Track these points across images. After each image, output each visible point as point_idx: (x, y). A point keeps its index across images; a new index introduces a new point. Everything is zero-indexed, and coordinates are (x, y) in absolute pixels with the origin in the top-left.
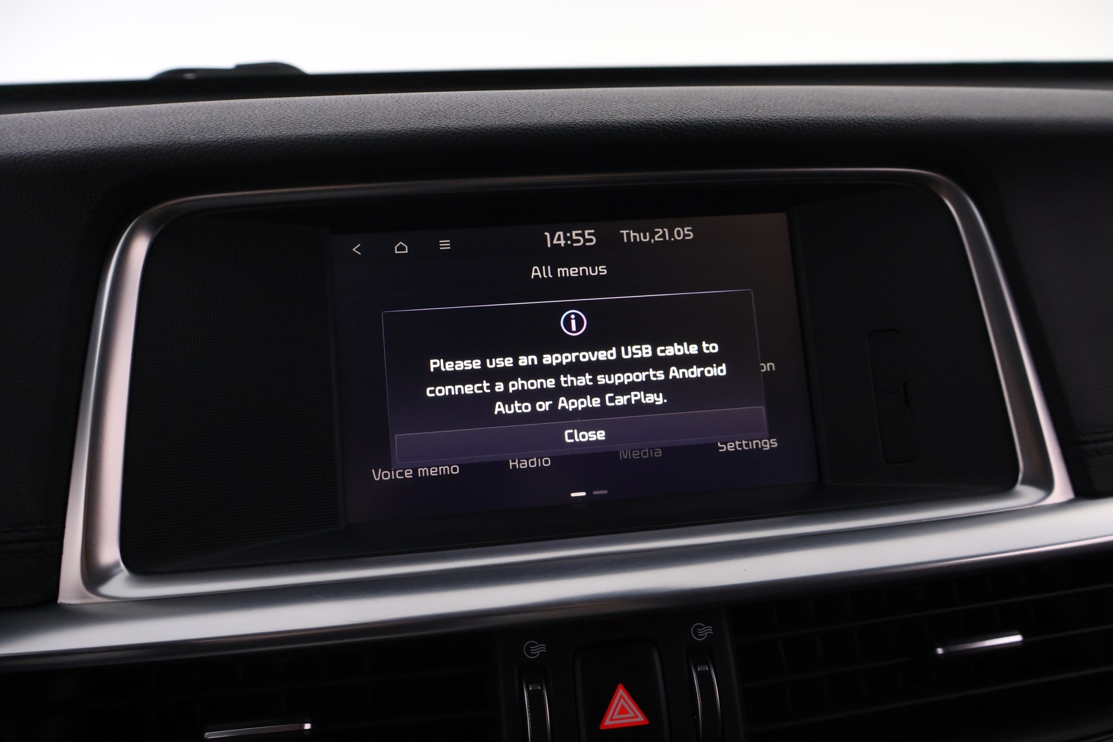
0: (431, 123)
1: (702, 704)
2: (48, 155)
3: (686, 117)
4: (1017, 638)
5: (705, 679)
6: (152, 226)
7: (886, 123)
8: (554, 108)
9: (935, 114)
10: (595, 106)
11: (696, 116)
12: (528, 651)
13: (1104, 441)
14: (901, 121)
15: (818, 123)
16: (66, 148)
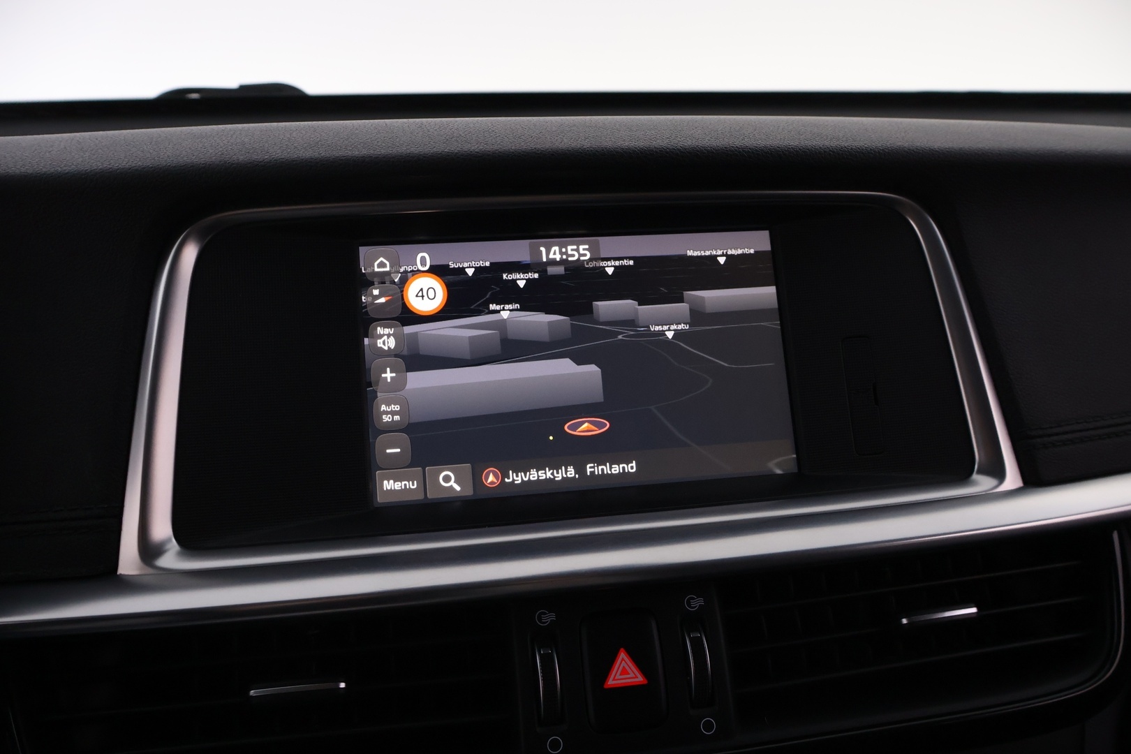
0: (454, 147)
1: (695, 666)
2: (111, 172)
3: (681, 144)
4: (974, 610)
5: (697, 644)
6: (200, 237)
7: (857, 152)
8: (563, 134)
9: (900, 144)
10: (600, 133)
11: (689, 143)
12: (540, 619)
13: (1050, 435)
14: (871, 149)
15: (797, 151)
16: (127, 166)
